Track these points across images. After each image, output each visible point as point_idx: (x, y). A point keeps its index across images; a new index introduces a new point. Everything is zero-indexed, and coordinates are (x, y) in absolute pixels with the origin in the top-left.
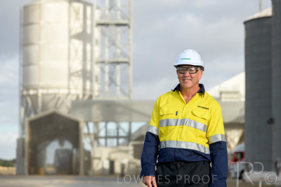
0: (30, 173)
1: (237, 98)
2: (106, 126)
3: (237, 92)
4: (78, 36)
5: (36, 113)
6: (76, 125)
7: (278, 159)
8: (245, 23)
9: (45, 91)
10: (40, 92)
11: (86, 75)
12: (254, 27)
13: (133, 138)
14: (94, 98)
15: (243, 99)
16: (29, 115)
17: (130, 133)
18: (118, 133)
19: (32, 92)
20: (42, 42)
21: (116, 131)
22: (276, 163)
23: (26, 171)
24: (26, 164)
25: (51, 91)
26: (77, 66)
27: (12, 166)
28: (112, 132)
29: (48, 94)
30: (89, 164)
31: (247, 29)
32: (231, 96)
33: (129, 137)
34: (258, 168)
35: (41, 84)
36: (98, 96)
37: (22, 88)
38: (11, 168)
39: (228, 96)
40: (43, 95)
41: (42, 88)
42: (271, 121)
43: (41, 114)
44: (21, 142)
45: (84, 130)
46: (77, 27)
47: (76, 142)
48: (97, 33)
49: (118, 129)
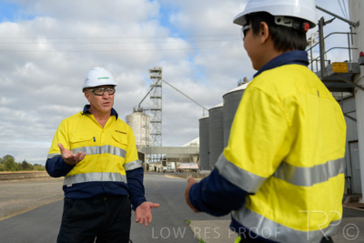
1: (197, 146)
3: (196, 144)
4: (144, 127)
6: (143, 155)
11: (147, 139)
12: (202, 121)
13: (163, 159)
14: (149, 146)
15: (199, 146)
17: (161, 157)
26: (144, 136)
28: (155, 157)
30: (148, 168)
32: (194, 145)
33: (161, 159)
34: (205, 169)
36: (151, 146)
42: (209, 153)
45: (146, 156)
46: (144, 123)
47: (143, 161)
48: (150, 125)
49: (157, 156)
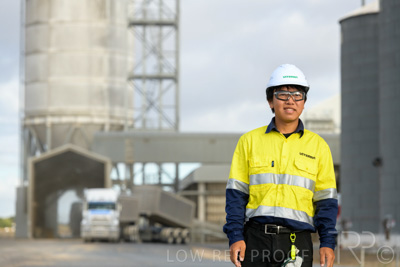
0: (35, 236)
1: (329, 129)
2: (143, 170)
3: (329, 121)
5: (43, 150)
7: (389, 216)
8: (342, 22)
9: (56, 120)
10: (50, 120)
13: (182, 186)
14: (126, 130)
15: (338, 131)
16: (34, 154)
17: (177, 179)
18: (160, 179)
19: (37, 121)
20: (52, 50)
21: (157, 177)
22: (385, 223)
23: (29, 234)
24: (30, 222)
25: (65, 120)
27: (9, 226)
28: (152, 178)
29: (60, 124)
31: (344, 31)
32: (320, 126)
33: (176, 184)
35: (52, 108)
36: (132, 127)
37: (23, 115)
38: (7, 230)
39: (316, 126)
40: (53, 125)
41: (53, 115)
42: (378, 162)
43: (50, 152)
44: (22, 192)
49: (160, 173)
